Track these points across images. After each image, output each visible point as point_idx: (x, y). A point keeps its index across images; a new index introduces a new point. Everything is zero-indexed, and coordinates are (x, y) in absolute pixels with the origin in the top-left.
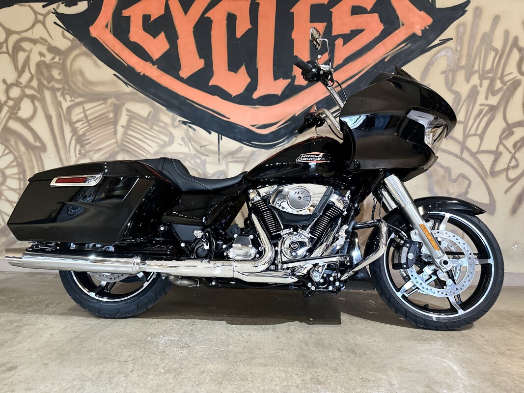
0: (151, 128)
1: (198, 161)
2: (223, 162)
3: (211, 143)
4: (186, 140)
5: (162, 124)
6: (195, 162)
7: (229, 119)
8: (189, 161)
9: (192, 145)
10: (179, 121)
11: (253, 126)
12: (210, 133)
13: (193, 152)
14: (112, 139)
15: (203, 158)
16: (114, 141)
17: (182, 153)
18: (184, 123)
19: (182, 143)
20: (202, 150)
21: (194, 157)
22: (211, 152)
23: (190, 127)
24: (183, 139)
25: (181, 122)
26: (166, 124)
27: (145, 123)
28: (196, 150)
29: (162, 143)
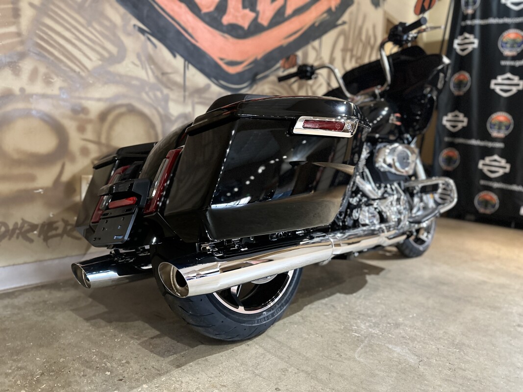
0: (89, 24)
1: (159, 94)
2: (189, 101)
3: (176, 72)
4: (143, 58)
5: (107, 23)
6: (155, 96)
7: (197, 41)
8: (147, 93)
9: (151, 69)
10: (135, 26)
11: (222, 59)
12: (175, 56)
13: (152, 80)
14: (9, 24)
15: (166, 91)
16: (13, 29)
17: (137, 79)
18: (141, 31)
19: (138, 62)
20: (164, 79)
21: (153, 87)
22: (175, 83)
23: (149, 39)
24: (138, 56)
25: (137, 28)
26: (115, 26)
27: (78, 13)
28: (157, 78)
29: (106, 55)
